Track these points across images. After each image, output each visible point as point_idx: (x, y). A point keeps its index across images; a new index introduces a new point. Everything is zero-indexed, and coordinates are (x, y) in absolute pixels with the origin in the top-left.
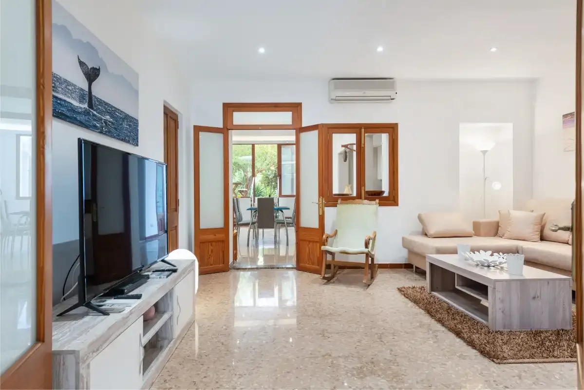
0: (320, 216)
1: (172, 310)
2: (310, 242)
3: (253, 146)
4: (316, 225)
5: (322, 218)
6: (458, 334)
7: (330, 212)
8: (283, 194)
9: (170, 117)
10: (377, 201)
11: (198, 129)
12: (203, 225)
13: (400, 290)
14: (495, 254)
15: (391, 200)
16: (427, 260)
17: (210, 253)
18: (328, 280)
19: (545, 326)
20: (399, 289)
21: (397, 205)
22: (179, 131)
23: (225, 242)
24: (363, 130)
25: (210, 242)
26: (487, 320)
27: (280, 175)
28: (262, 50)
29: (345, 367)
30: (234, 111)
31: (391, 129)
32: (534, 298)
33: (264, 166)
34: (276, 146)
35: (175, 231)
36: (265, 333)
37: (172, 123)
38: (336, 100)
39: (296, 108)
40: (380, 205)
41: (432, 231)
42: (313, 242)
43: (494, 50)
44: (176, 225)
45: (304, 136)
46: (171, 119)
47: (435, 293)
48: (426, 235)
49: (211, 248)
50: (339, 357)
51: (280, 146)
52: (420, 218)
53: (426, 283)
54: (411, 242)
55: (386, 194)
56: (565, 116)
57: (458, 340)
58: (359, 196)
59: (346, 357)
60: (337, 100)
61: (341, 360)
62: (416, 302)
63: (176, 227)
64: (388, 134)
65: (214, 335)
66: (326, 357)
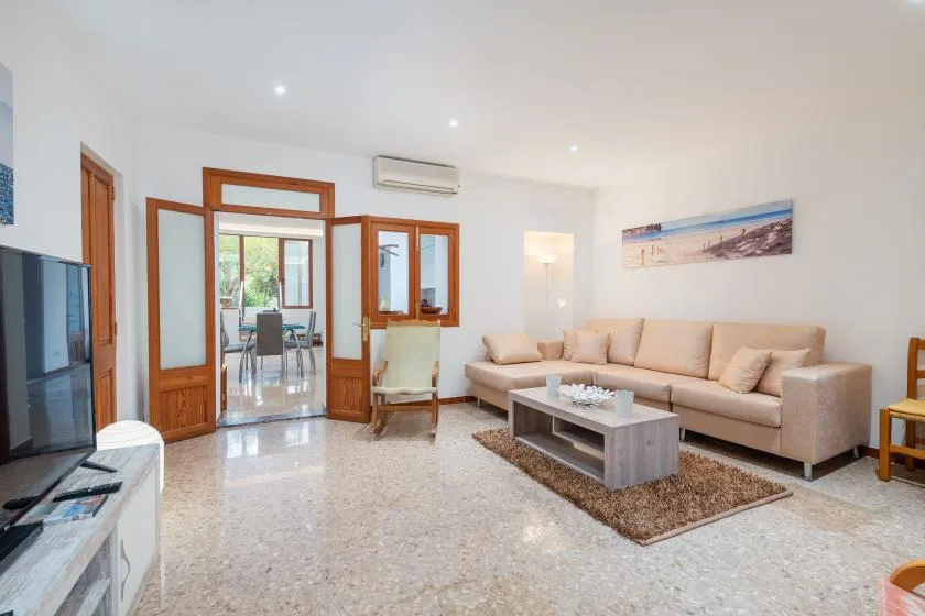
0: (363, 342)
1: (109, 575)
2: (347, 378)
3: (242, 237)
4: (357, 355)
5: (366, 346)
6: (577, 503)
7: (376, 336)
8: (287, 304)
9: (96, 177)
10: (439, 322)
11: (154, 205)
12: (166, 363)
13: (476, 437)
14: (588, 388)
15: (452, 319)
16: (510, 397)
17: (180, 407)
18: (378, 433)
19: (658, 475)
20: (474, 436)
21: (458, 325)
22: (116, 203)
23: (208, 388)
24: (418, 229)
25: (181, 390)
26: (603, 478)
27: (282, 280)
28: (280, 90)
29: (465, 608)
30: (222, 182)
31: (450, 231)
32: (649, 443)
33: (257, 266)
34: (277, 240)
35: (108, 378)
36: (307, 559)
37: (100, 189)
38: (383, 185)
39: (325, 190)
40: (443, 325)
41: (501, 355)
42: (354, 378)
43: (574, 148)
44: (110, 367)
45: (338, 230)
46: (97, 181)
47: (520, 439)
48: (492, 361)
49: (181, 399)
50: (447, 587)
51: (282, 241)
52: (485, 341)
53: (507, 425)
54: (477, 370)
55: (444, 312)
56: (624, 231)
57: (580, 512)
58: (412, 316)
59: (457, 585)
60: (385, 185)
61: (451, 593)
62: (504, 455)
63: (111, 371)
64: (446, 237)
65: (206, 587)
66: (426, 593)
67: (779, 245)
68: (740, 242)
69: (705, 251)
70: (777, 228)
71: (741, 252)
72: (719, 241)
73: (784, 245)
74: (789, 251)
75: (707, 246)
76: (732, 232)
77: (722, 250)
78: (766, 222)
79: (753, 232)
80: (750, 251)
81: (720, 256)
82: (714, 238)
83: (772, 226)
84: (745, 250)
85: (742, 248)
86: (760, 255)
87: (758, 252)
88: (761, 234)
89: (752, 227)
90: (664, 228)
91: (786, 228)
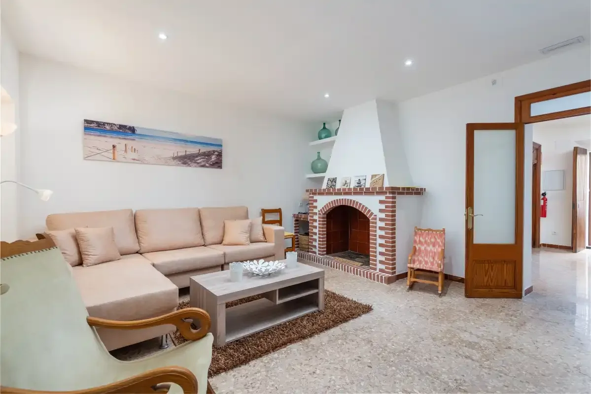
67: (217, 163)
68: (197, 157)
69: (174, 158)
70: (216, 153)
71: (198, 163)
72: (183, 154)
73: (218, 164)
74: (220, 167)
75: (176, 155)
76: (193, 150)
77: (186, 160)
78: (211, 149)
79: (205, 152)
80: (203, 164)
81: (185, 163)
82: (181, 150)
83: (214, 151)
84: (200, 163)
85: (198, 161)
86: (207, 167)
87: (207, 165)
88: (208, 155)
89: (204, 149)
90: (138, 132)
91: (220, 155)
